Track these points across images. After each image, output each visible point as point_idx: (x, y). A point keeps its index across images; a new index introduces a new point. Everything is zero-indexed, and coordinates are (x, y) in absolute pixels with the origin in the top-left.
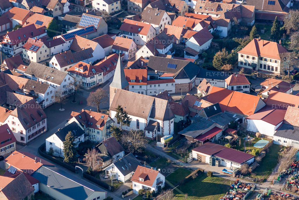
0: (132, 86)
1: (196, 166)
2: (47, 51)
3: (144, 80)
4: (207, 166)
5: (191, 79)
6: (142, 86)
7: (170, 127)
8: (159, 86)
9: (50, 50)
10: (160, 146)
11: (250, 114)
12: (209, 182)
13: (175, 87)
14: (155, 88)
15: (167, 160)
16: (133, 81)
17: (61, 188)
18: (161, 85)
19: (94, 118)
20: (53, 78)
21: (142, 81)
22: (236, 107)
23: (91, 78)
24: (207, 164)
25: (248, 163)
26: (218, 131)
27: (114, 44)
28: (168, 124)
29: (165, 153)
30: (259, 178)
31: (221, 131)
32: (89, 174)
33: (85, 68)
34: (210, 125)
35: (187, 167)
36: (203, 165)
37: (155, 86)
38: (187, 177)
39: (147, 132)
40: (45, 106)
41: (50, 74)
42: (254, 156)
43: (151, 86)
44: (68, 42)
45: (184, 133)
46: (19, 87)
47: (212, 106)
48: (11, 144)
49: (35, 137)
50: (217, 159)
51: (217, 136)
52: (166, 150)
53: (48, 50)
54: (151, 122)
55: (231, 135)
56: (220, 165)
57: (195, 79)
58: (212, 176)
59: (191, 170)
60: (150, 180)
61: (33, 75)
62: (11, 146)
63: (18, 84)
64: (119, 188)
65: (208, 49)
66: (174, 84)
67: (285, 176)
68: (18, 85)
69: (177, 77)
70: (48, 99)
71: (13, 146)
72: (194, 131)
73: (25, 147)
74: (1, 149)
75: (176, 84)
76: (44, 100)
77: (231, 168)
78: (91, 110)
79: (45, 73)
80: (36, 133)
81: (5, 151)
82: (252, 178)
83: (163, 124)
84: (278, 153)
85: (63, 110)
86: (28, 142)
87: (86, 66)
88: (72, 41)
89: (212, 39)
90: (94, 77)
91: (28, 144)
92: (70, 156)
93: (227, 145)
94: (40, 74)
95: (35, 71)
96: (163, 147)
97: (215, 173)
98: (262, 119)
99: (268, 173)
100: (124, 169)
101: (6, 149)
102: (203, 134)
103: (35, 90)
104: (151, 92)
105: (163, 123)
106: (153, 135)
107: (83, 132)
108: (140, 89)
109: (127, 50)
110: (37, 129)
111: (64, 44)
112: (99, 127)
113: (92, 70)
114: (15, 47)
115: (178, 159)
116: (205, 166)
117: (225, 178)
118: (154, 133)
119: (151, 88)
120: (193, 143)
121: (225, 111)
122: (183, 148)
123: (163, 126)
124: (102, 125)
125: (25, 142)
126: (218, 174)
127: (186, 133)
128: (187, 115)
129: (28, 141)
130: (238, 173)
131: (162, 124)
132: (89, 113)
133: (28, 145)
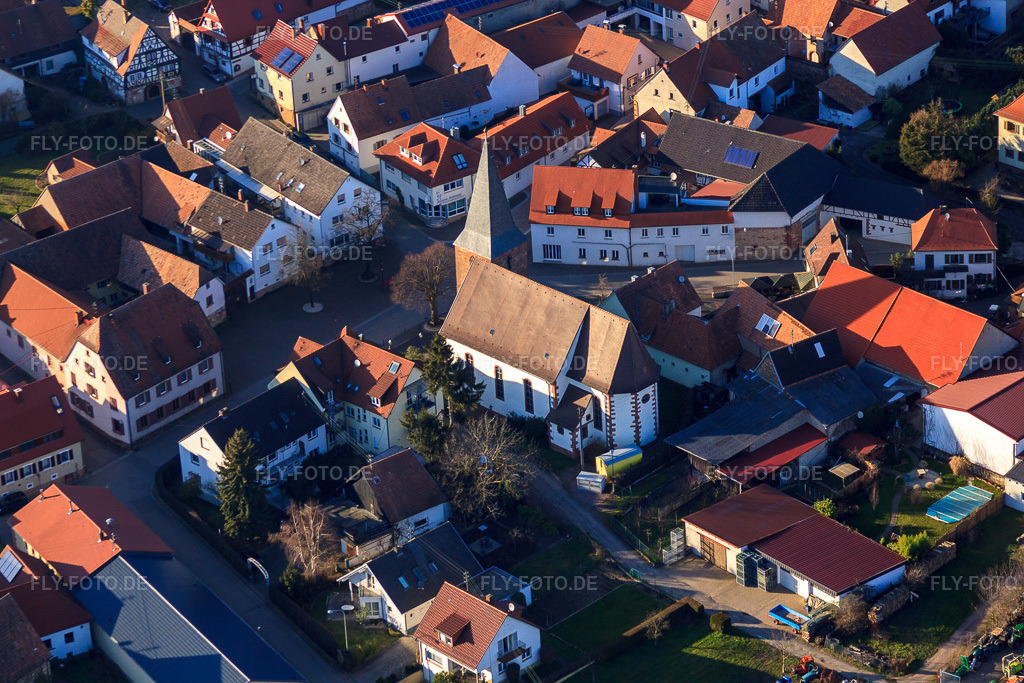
0: (576, 229)
1: (689, 582)
2: (335, 70)
3: (620, 209)
4: (728, 583)
5: (792, 216)
6: (612, 230)
7: (637, 417)
8: (676, 232)
9: (347, 68)
10: (588, 487)
11: (946, 379)
12: (707, 654)
13: (737, 240)
14: (660, 240)
15: (593, 550)
16: (581, 212)
17: (152, 655)
18: (681, 229)
19: (368, 368)
20: (302, 186)
21: (614, 213)
22: (900, 347)
23: (446, 188)
24: (732, 576)
25: (868, 590)
26: (809, 444)
27: (576, 52)
28: (631, 407)
29: (600, 517)
30: (899, 651)
31: (823, 444)
32: (287, 594)
33: (430, 153)
34: (782, 419)
35: (652, 582)
36: (714, 581)
37: (661, 233)
38: (630, 633)
39: (554, 428)
40: (257, 290)
41: (296, 172)
42: (903, 559)
43: (645, 233)
44: (417, 37)
45: (685, 441)
46: (178, 217)
47: (810, 343)
48: (61, 452)
49: (171, 418)
50: (764, 564)
51: (801, 460)
52: (605, 507)
53: (338, 67)
54: (573, 393)
55: (856, 463)
56: (774, 587)
57: (820, 209)
58: (728, 629)
59: (664, 597)
60: (472, 643)
61: (245, 170)
62: (61, 458)
63: (177, 205)
64: (376, 657)
65: (918, 82)
66: (731, 227)
67: (994, 652)
68: (177, 208)
69: (745, 204)
70: (271, 266)
71: (72, 458)
72: (722, 438)
73: (125, 456)
74: (3, 477)
75: (737, 230)
76: (251, 272)
77: (810, 603)
78: (361, 336)
79: (282, 165)
80: (175, 405)
81: (39, 475)
82: (871, 651)
83: (611, 406)
84: (1009, 548)
85: (318, 308)
86: (140, 440)
87: (436, 143)
88: (432, 34)
89: (935, 46)
90: (460, 184)
91: (136, 446)
92: (239, 516)
93: (822, 506)
94: (266, 167)
95: (254, 153)
96: (599, 490)
97: (744, 617)
98: (971, 411)
99: (938, 634)
100: (405, 585)
101: (41, 469)
102: (752, 450)
103: (223, 234)
104: (646, 255)
105: (611, 402)
106: (574, 443)
107: (318, 420)
108: (608, 242)
109: (616, 77)
110: (177, 391)
111: (402, 46)
112: (379, 405)
113: (455, 157)
114: (238, 47)
115: (632, 547)
116: (719, 585)
117: (771, 642)
118: (578, 433)
119: (645, 241)
120: (711, 481)
121: (862, 361)
122: (661, 506)
123: (611, 410)
124: (389, 396)
125: (126, 439)
126: (751, 625)
127: (693, 441)
128: (729, 365)
129: (137, 435)
130: (824, 629)
131: (608, 405)
132: (355, 348)
133: (137, 450)
